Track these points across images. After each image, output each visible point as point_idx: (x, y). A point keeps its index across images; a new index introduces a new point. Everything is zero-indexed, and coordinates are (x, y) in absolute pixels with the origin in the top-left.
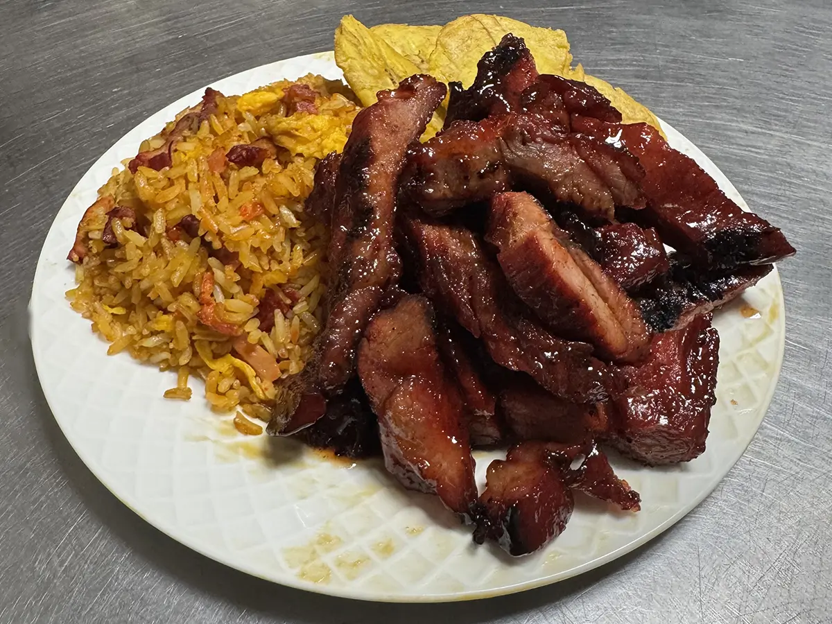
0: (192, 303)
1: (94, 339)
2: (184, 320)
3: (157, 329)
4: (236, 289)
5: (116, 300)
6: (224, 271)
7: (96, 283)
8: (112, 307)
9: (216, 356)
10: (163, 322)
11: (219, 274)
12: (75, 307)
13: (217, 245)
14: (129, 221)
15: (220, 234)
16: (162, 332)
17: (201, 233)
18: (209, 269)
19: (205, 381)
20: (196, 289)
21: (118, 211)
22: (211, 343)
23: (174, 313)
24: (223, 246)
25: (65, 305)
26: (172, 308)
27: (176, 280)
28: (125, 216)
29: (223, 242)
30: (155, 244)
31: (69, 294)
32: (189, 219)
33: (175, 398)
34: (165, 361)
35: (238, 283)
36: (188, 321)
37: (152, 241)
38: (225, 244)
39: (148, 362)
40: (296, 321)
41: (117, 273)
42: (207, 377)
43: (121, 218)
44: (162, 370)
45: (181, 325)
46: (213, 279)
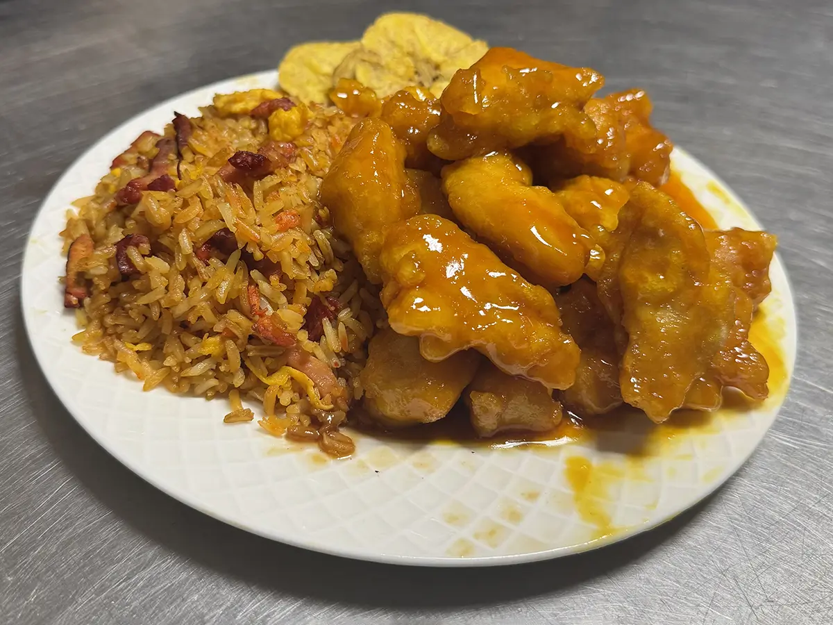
0: (240, 318)
1: (121, 380)
2: (234, 338)
3: (204, 354)
4: (284, 299)
5: (140, 335)
6: (269, 282)
7: (109, 321)
8: (136, 344)
9: (271, 372)
10: (211, 345)
11: (264, 286)
12: (87, 350)
13: (258, 255)
14: (146, 247)
15: (260, 245)
16: (209, 356)
17: (240, 246)
18: (252, 282)
19: (261, 402)
20: (245, 304)
21: (131, 238)
22: (264, 359)
23: (221, 333)
24: (265, 255)
25: (75, 352)
26: (219, 327)
27: (222, 296)
28: (142, 243)
29: (264, 253)
30: (184, 266)
31: (76, 339)
32: (223, 233)
33: (236, 422)
34: (212, 388)
35: (283, 293)
36: (238, 338)
37: (180, 264)
38: (267, 254)
39: (191, 392)
40: (341, 327)
41: (138, 306)
42: (263, 397)
43: (137, 245)
44: (209, 399)
45: (231, 345)
46: (259, 292)
